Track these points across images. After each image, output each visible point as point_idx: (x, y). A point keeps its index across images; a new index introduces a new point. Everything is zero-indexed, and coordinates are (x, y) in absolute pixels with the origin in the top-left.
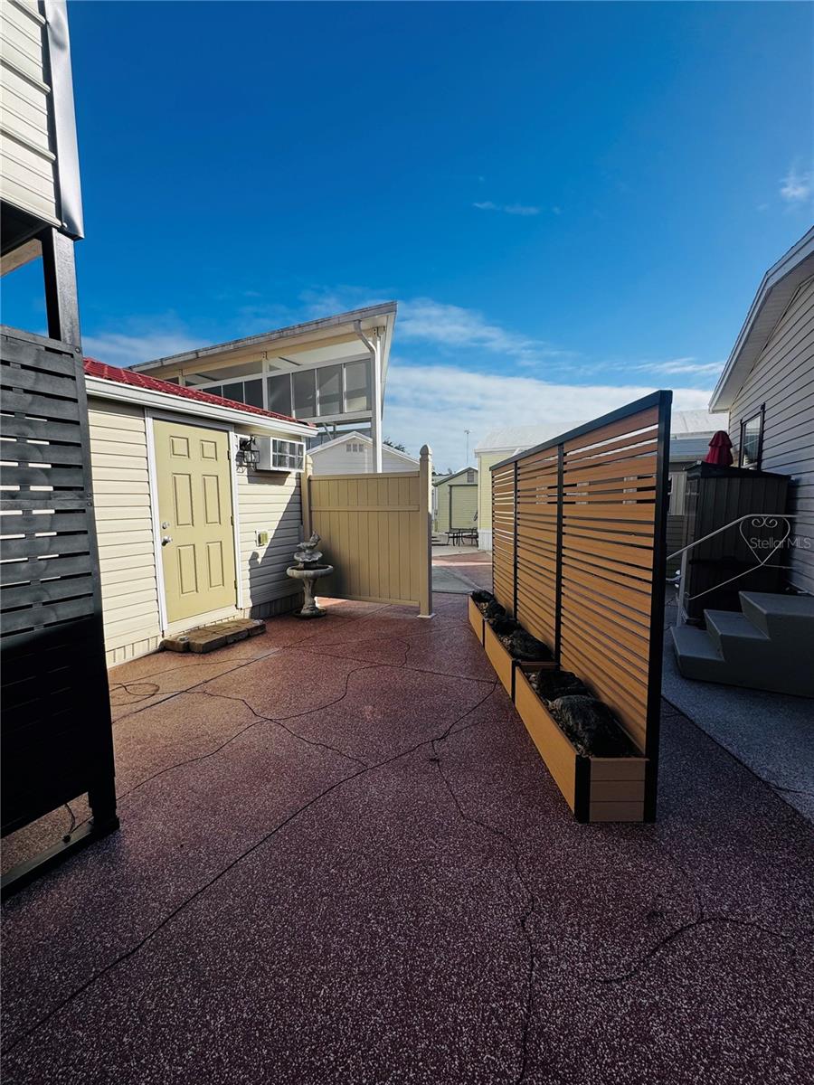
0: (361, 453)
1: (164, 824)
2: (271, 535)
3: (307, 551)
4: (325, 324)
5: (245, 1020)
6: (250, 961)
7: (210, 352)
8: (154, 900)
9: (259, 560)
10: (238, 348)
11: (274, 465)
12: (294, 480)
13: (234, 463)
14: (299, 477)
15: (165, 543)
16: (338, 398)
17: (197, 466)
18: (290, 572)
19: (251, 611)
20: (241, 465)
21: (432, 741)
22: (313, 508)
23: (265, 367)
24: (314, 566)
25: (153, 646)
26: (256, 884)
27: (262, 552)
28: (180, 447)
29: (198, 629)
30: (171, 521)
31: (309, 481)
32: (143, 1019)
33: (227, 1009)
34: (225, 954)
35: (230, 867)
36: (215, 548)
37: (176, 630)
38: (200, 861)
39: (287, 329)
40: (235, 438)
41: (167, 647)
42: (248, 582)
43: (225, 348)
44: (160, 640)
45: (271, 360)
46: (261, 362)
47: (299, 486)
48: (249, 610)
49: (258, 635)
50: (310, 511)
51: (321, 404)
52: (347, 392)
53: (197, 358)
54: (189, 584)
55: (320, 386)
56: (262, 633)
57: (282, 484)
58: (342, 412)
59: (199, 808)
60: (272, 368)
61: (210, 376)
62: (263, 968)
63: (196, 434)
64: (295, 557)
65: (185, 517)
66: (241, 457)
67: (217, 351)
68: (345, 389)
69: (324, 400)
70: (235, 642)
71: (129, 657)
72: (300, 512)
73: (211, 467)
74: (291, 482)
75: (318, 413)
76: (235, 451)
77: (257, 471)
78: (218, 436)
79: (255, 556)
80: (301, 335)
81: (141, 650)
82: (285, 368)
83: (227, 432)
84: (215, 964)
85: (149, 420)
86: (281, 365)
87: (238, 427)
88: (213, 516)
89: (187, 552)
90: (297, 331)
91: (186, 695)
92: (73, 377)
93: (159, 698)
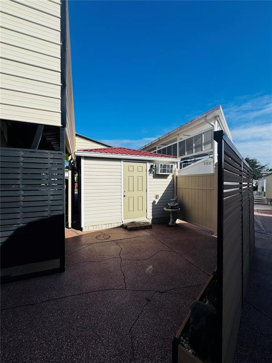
0: (210, 165)
2: (160, 196)
3: (173, 202)
4: (194, 121)
7: (162, 138)
9: (156, 203)
10: (169, 135)
11: (161, 172)
12: (172, 177)
13: (148, 172)
14: (173, 176)
15: (124, 196)
16: (201, 146)
17: (136, 174)
18: (165, 209)
19: (152, 220)
20: (150, 173)
21: (157, 291)
22: (178, 187)
23: (178, 139)
24: (174, 208)
25: (119, 225)
27: (157, 201)
28: (131, 169)
29: (133, 222)
30: (127, 190)
31: (177, 177)
35: (66, 297)
36: (140, 199)
37: (126, 222)
38: (64, 291)
39: (182, 126)
40: (149, 165)
41: (122, 226)
42: (151, 210)
43: (166, 136)
44: (122, 224)
45: (180, 136)
46: (177, 137)
47: (173, 179)
48: (151, 219)
49: (149, 228)
50: (177, 188)
51: (195, 148)
52: (204, 143)
53: (160, 140)
54: (131, 209)
55: (195, 142)
56: (150, 228)
57: (167, 178)
58: (202, 151)
60: (180, 139)
61: (164, 144)
63: (135, 164)
64: (168, 204)
65: (131, 189)
66: (150, 171)
67: (164, 137)
68: (203, 142)
69: (196, 147)
70: (140, 229)
71: (113, 227)
72: (173, 188)
73: (140, 174)
74: (170, 178)
75: (194, 152)
76: (149, 168)
77: (156, 174)
78: (143, 165)
79: (154, 202)
80: (186, 127)
81: (116, 225)
82: (185, 138)
83: (146, 163)
85: (122, 162)
86: (183, 137)
87: (150, 161)
88: (140, 189)
89: (131, 199)
90: (185, 125)
91: (113, 242)
92: (62, 159)
93: (107, 240)
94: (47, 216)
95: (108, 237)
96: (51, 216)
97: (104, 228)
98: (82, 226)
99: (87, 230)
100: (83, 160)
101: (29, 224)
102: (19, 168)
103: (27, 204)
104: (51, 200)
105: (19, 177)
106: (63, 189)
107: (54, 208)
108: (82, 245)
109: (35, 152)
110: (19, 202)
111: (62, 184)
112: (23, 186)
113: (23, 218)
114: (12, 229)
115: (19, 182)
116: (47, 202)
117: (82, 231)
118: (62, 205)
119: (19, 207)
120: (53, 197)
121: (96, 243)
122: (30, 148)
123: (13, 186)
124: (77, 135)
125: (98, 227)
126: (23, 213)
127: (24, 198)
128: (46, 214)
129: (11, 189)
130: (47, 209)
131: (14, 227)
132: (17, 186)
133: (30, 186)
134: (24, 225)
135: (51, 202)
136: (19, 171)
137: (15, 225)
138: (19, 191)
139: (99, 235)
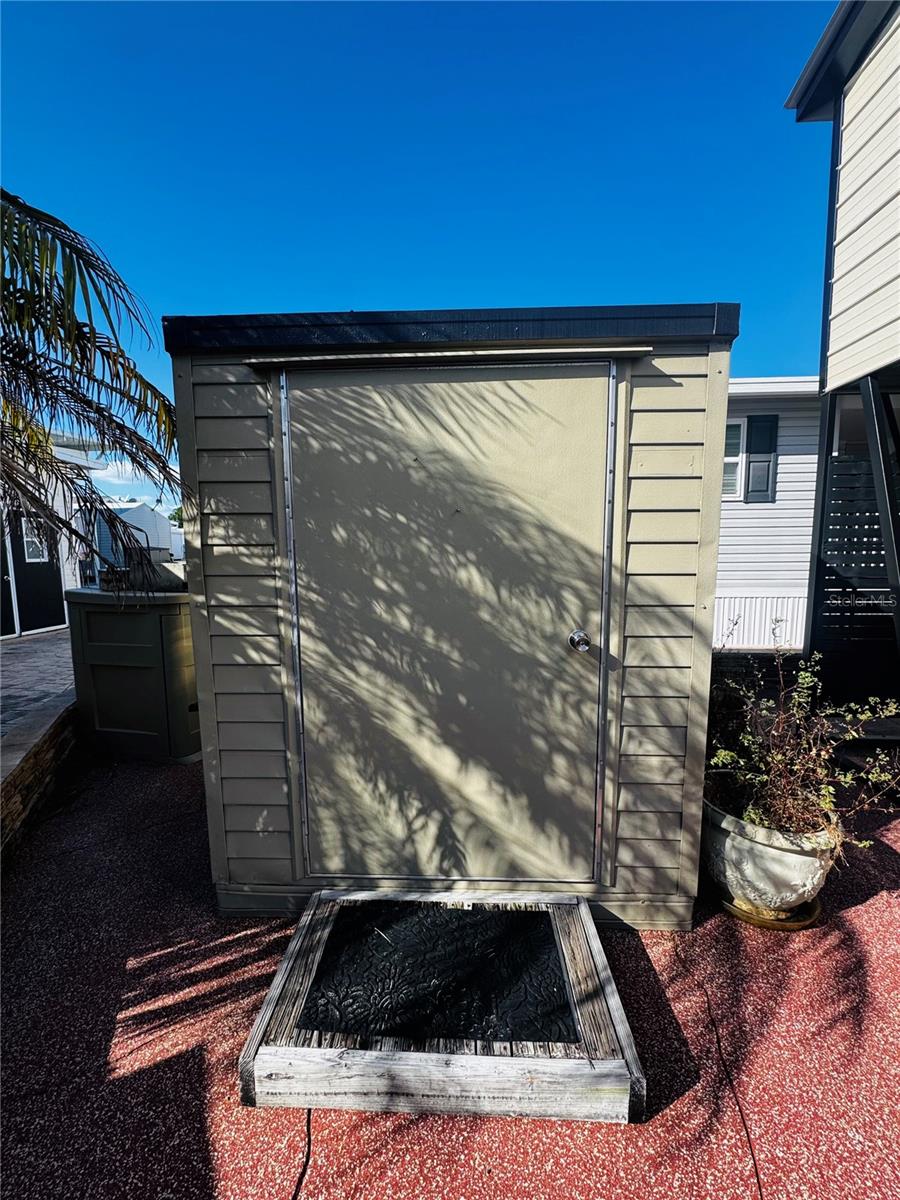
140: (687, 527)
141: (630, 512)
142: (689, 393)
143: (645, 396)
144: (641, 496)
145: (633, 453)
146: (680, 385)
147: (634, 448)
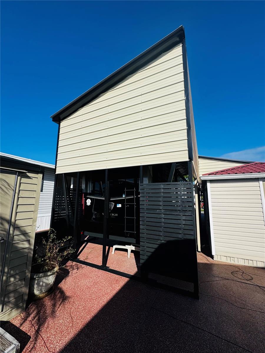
1: (205, 308)
5: (169, 349)
6: (182, 345)
8: (186, 316)
26: (202, 339)
32: (164, 327)
33: (170, 343)
34: (181, 338)
35: (203, 330)
38: (200, 321)
59: (216, 313)
62: (181, 350)
71: (255, 265)
84: (178, 337)
85: (261, 182)
91: (258, 288)
92: (191, 188)
93: (249, 282)
94: (181, 238)
95: (249, 278)
96: (184, 239)
97: (241, 263)
98: (213, 253)
99: (219, 260)
100: (209, 183)
101: (169, 242)
102: (161, 197)
103: (167, 225)
104: (183, 224)
105: (161, 203)
106: (193, 215)
107: (186, 232)
108: (214, 276)
109: (170, 184)
110: (161, 223)
111: (192, 211)
112: (164, 211)
113: (164, 236)
114: (157, 243)
115: (161, 208)
116: (180, 225)
117: (213, 259)
118: (193, 230)
119: (161, 227)
120: (185, 222)
121: (233, 280)
122: (167, 182)
123: (158, 210)
124: (199, 157)
125: (233, 260)
126: (164, 232)
127: (165, 220)
128: (180, 236)
129: (157, 212)
130: (181, 232)
131: (159, 242)
132: (160, 210)
133: (168, 211)
134: (165, 242)
135: (183, 226)
136: (161, 199)
137: (159, 241)
138: (161, 214)
139: (236, 271)
140: (32, 208)
141: (18, 205)
142: (34, 181)
143: (24, 180)
144: (21, 201)
145: (20, 192)
146: (32, 179)
147: (20, 191)
